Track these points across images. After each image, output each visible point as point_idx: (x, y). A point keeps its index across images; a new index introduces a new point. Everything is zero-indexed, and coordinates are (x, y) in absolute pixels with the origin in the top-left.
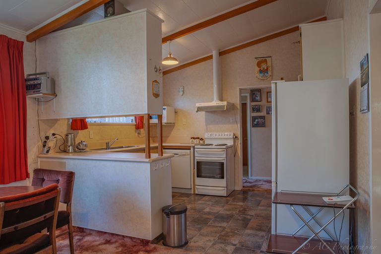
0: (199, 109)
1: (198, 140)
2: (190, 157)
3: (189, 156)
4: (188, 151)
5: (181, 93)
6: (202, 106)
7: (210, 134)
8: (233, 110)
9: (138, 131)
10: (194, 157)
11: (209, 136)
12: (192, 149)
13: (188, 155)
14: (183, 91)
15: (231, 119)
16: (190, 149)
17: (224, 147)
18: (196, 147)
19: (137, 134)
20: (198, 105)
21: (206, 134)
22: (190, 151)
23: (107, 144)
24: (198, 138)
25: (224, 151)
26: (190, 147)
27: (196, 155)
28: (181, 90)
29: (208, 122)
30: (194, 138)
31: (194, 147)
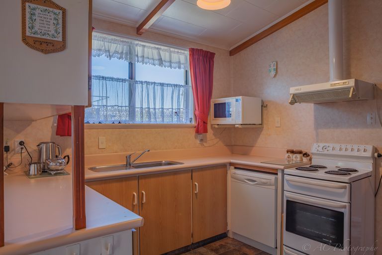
0: (297, 99)
1: (299, 156)
2: (276, 190)
3: (274, 187)
4: (272, 177)
5: (273, 73)
6: (302, 91)
7: (322, 145)
8: (374, 97)
9: (201, 136)
10: (283, 190)
11: (320, 149)
12: (280, 174)
13: (270, 185)
14: (276, 70)
15: (368, 118)
16: (277, 174)
17: (346, 178)
18: (287, 171)
19: (198, 142)
20: (293, 90)
21: (315, 145)
22: (276, 179)
23: (128, 158)
24: (300, 152)
25: (345, 188)
26: (277, 170)
27: (286, 187)
28: (273, 67)
29: (319, 124)
30: (293, 152)
31: (283, 171)
